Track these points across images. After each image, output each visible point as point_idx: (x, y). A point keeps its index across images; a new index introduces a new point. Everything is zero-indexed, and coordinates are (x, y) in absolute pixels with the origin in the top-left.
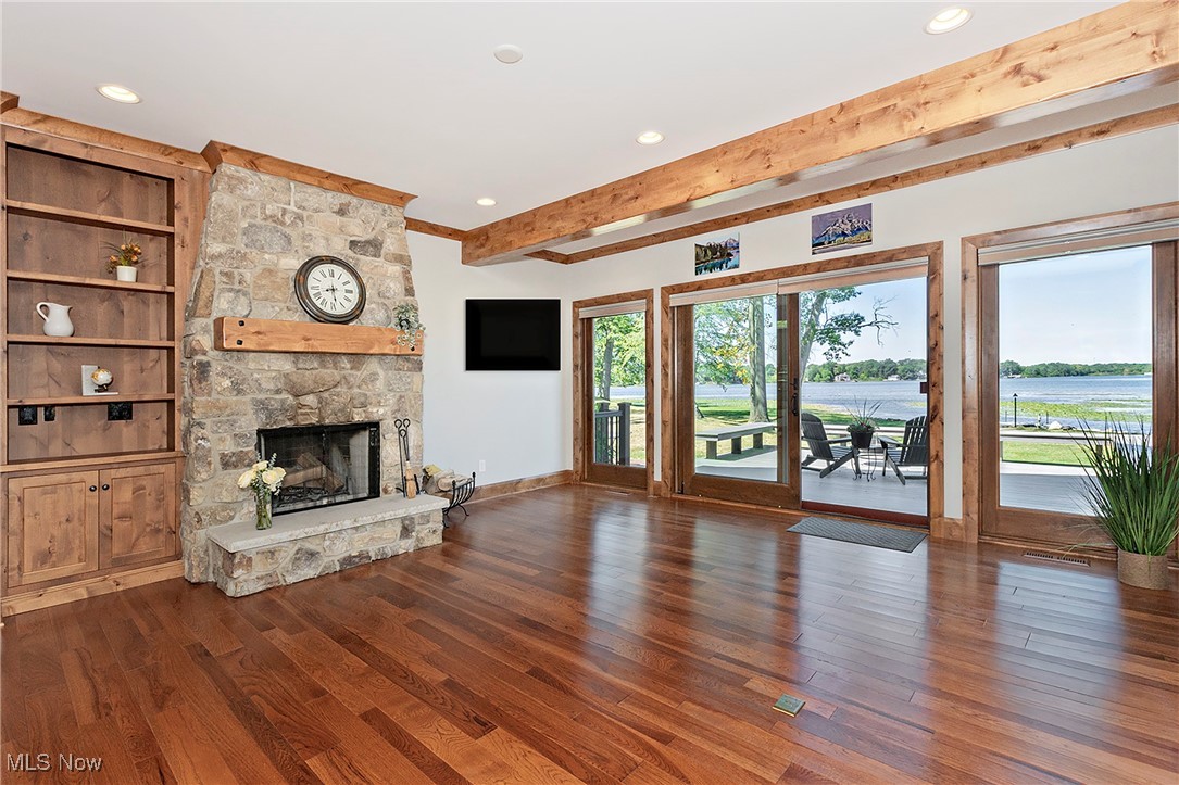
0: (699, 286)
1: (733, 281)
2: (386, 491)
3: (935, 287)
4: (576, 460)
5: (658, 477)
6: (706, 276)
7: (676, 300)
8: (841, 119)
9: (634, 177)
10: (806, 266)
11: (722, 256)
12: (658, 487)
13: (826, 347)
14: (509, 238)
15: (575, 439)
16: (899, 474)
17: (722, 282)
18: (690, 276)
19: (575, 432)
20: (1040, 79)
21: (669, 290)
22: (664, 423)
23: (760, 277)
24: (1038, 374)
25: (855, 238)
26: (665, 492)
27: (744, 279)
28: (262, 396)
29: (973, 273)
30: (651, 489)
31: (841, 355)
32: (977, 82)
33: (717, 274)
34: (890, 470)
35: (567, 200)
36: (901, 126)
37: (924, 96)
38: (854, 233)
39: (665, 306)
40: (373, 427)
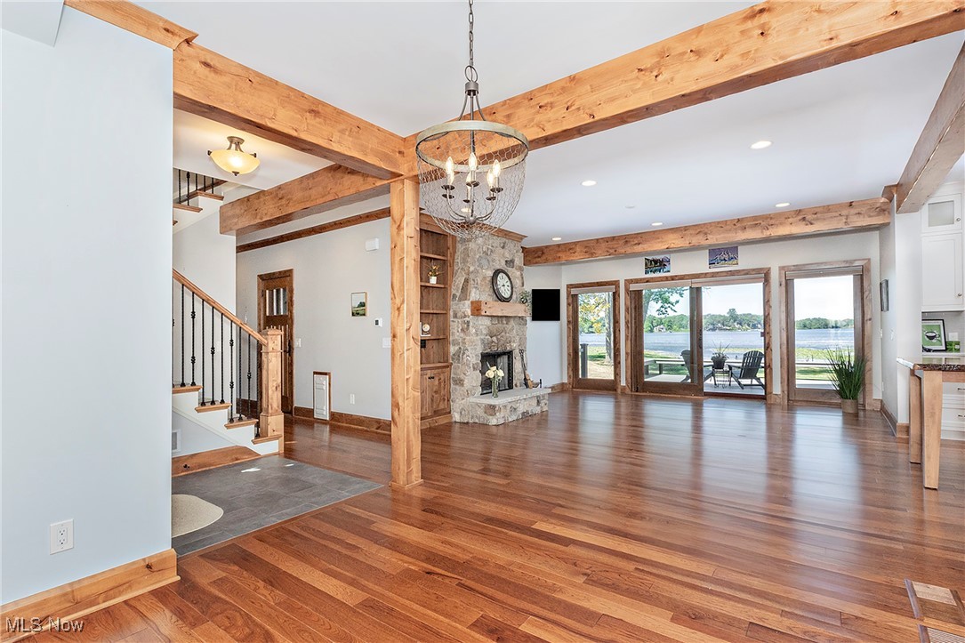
0: (648, 281)
1: (667, 279)
2: (516, 385)
3: (767, 289)
4: (569, 377)
5: (623, 383)
6: (651, 275)
7: (633, 287)
8: (738, 225)
9: (638, 234)
10: (706, 274)
11: (660, 265)
12: (624, 388)
13: (660, 304)
14: (558, 255)
15: (569, 364)
16: (739, 383)
17: (661, 279)
18: (643, 275)
19: (568, 360)
20: (811, 224)
21: (629, 282)
22: (627, 353)
23: (682, 278)
24: (805, 327)
25: (730, 262)
26: (628, 391)
27: (673, 278)
28: (482, 337)
29: (784, 283)
30: (619, 391)
31: (669, 310)
32: (790, 220)
33: (658, 275)
34: (734, 383)
35: (597, 240)
36: (762, 232)
37: (772, 222)
38: (730, 260)
39: (627, 290)
40: (509, 354)
